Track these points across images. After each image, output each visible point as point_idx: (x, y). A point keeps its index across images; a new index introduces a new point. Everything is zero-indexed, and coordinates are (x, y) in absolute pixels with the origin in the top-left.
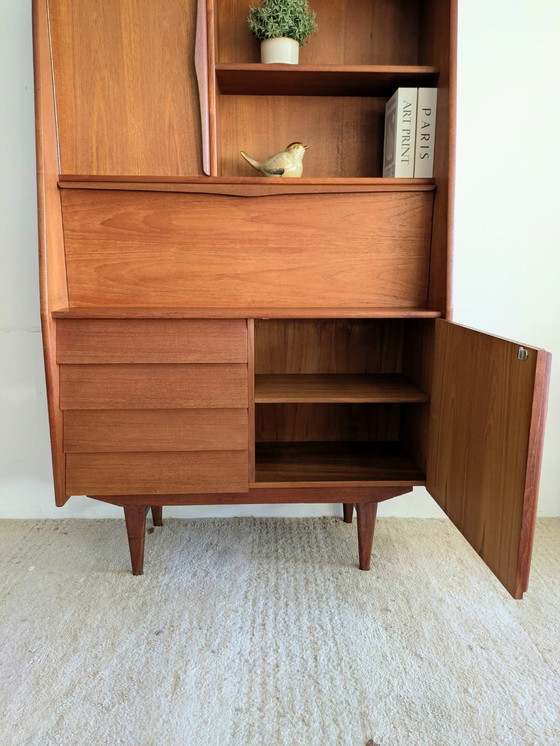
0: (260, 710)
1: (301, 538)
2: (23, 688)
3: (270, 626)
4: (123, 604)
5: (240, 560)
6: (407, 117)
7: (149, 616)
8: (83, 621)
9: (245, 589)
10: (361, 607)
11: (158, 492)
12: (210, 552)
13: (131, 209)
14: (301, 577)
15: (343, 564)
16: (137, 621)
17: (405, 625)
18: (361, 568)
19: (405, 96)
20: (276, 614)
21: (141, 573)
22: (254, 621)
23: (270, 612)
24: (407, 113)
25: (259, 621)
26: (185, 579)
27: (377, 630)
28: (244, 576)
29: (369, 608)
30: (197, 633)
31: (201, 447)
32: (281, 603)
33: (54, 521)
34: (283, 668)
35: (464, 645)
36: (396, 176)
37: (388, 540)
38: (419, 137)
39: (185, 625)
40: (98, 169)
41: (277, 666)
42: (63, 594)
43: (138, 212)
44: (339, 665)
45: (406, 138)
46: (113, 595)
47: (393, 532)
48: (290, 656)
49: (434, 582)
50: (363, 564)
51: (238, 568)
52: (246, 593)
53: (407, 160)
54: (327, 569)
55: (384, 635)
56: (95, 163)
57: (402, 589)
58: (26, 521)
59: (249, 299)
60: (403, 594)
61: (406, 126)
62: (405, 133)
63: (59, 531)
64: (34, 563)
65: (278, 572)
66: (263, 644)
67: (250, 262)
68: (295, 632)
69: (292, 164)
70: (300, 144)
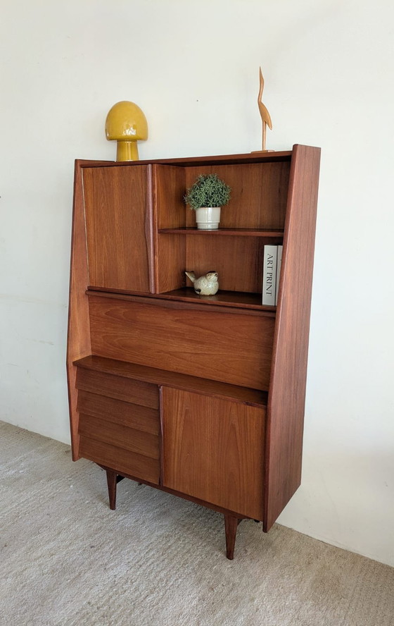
0: (98, 608)
1: (216, 521)
2: (23, 549)
3: (143, 568)
4: (92, 524)
5: (168, 521)
6: (270, 265)
7: (97, 536)
8: (69, 526)
9: (153, 540)
10: (201, 580)
13: (118, 308)
14: (188, 547)
16: (90, 536)
17: (213, 603)
19: (269, 250)
20: (153, 563)
23: (152, 560)
24: (270, 262)
25: (141, 563)
26: (130, 521)
27: (194, 598)
29: (204, 583)
30: (108, 555)
34: (126, 594)
36: (263, 303)
38: (278, 278)
40: (105, 285)
41: (125, 591)
42: (73, 507)
43: (121, 310)
44: (153, 606)
45: (270, 278)
46: (92, 517)
48: (136, 589)
54: (208, 548)
59: (175, 367)
60: (234, 585)
61: (269, 270)
62: (269, 275)
65: (179, 539)
67: (175, 346)
68: (151, 578)
69: (208, 285)
70: (214, 272)
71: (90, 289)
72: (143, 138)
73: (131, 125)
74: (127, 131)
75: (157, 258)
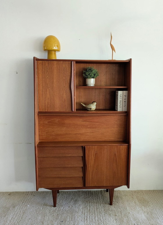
1: (95, 196)
3: (88, 220)
4: (53, 215)
5: (80, 203)
6: (120, 98)
7: (59, 218)
8: (44, 219)
10: (110, 215)
11: (61, 187)
12: (72, 200)
13: (55, 119)
14: (95, 207)
15: (106, 204)
16: (57, 219)
17: (120, 219)
18: (110, 205)
19: (120, 93)
20: (90, 217)
21: (56, 207)
22: (84, 219)
23: (88, 216)
24: (120, 96)
25: (86, 218)
26: (67, 208)
27: (113, 220)
28: (81, 207)
29: (112, 215)
30: (71, 221)
31: (71, 176)
32: (91, 214)
33: (31, 192)
35: (133, 224)
36: (118, 111)
37: (117, 197)
38: (123, 102)
39: (68, 220)
40: (47, 110)
42: (38, 212)
43: (57, 120)
46: (50, 213)
47: (119, 195)
49: (128, 208)
50: (111, 204)
51: (80, 205)
52: (82, 211)
53: (120, 107)
54: (102, 205)
55: (115, 221)
56: (47, 109)
57: (120, 210)
58: (23, 192)
59: (83, 139)
61: (120, 99)
62: (120, 101)
63: (32, 195)
64: (28, 204)
66: (87, 224)
67: (83, 131)
68: (94, 221)
69: (93, 107)
70: (95, 102)
71: (39, 113)
72: (58, 51)
73: (56, 45)
74: (54, 47)
75: (75, 97)
